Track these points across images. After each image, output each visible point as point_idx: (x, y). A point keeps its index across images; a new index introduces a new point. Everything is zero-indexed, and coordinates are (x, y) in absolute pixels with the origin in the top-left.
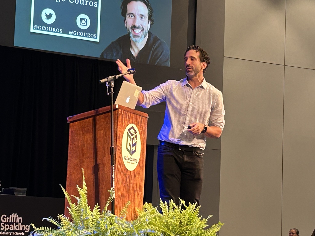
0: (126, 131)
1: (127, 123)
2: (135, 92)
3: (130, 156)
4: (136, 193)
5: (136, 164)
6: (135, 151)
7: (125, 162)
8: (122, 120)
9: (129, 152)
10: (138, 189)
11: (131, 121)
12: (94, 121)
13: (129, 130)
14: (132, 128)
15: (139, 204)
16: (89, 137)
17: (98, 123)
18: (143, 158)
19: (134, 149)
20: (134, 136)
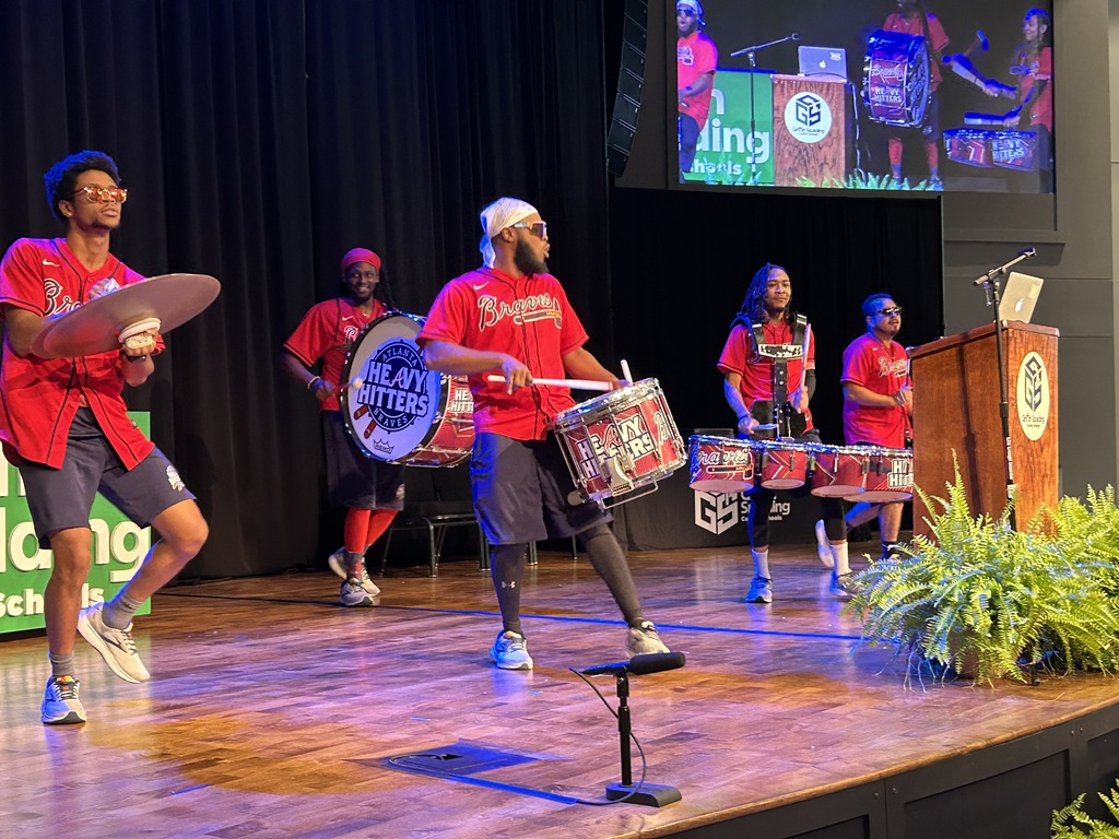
0: (1023, 366)
1: (1023, 353)
2: (1030, 290)
3: (1031, 413)
4: (1046, 480)
5: (1043, 426)
6: (1040, 402)
7: (1024, 425)
8: (1015, 348)
9: (1030, 405)
10: (1048, 472)
11: (1030, 347)
12: (961, 354)
13: (1028, 365)
14: (1033, 360)
15: (1052, 499)
16: (953, 383)
17: (967, 357)
18: (1054, 413)
19: (1037, 399)
20: (1037, 374)
